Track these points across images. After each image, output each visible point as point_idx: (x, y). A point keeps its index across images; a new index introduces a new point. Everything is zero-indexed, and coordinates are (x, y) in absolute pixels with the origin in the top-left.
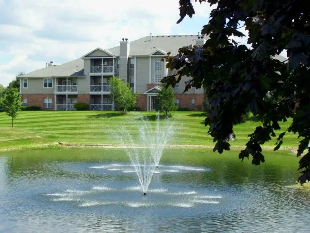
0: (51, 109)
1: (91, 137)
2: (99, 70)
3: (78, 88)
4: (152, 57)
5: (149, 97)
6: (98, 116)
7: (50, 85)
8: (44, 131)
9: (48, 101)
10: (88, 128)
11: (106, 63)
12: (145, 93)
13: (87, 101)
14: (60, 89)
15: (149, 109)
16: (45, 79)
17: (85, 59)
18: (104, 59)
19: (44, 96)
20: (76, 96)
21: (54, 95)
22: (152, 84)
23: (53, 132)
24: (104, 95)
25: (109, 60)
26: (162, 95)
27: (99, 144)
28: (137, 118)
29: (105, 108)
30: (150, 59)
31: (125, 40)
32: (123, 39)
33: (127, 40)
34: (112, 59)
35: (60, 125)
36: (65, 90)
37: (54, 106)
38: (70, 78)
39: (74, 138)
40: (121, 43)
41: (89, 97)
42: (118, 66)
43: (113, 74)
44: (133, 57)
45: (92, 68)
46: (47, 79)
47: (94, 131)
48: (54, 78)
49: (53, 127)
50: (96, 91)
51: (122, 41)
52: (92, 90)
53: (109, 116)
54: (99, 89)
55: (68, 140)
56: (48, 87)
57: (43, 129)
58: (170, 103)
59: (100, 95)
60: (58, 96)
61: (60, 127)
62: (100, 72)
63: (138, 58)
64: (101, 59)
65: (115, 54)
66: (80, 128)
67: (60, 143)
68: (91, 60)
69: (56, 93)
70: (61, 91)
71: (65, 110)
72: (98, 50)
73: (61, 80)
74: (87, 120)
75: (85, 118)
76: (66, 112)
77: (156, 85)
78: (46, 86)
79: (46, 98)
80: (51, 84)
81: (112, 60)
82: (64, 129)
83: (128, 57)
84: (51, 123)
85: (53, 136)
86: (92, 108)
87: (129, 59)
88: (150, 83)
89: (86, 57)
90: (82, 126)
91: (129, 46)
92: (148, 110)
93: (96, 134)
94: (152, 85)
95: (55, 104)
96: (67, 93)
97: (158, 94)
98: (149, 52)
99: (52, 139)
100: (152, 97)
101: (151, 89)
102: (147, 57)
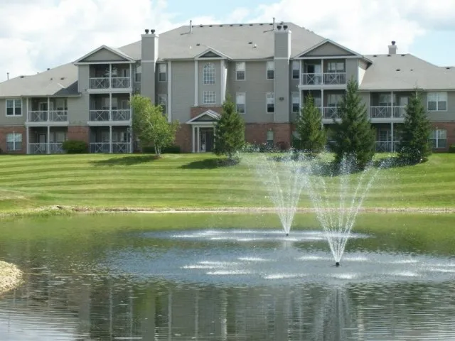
0: (20, 151)
1: (111, 196)
2: (104, 84)
3: (68, 116)
4: (199, 61)
5: (196, 129)
6: (111, 162)
7: (18, 111)
8: (23, 188)
9: (14, 138)
10: (100, 182)
11: (115, 73)
12: (189, 123)
13: (85, 137)
14: (34, 118)
15: (196, 150)
16: (9, 100)
17: (79, 66)
18: (113, 65)
19: (9, 130)
20: (64, 129)
21: (25, 127)
22: (199, 107)
23: (41, 189)
24: (114, 127)
25: (122, 67)
26: (222, 125)
27: (128, 208)
28: (180, 165)
29: (117, 150)
30: (196, 64)
31: (150, 33)
32: (147, 31)
33: (153, 31)
34: (128, 64)
35: (48, 177)
36: (45, 119)
37: (25, 147)
38: (53, 99)
39: (81, 199)
40: (143, 37)
41: (87, 130)
42: (137, 77)
43: (129, 90)
44: (166, 62)
45: (91, 82)
46: (12, 101)
47: (113, 187)
48: (24, 98)
49: (38, 182)
50: (100, 119)
51: (145, 33)
52: (92, 119)
53: (129, 161)
54: (106, 117)
55: (72, 201)
56: (14, 115)
57: (21, 186)
58: (236, 139)
59: (108, 127)
60: (33, 129)
61: (50, 181)
62: (107, 87)
63: (175, 62)
64: (108, 65)
65: (133, 56)
66: (85, 183)
67: (60, 208)
68: (91, 66)
69: (29, 124)
70: (37, 120)
71: (45, 153)
72: (103, 49)
73: (38, 103)
74: (92, 169)
75: (88, 165)
76: (46, 156)
77: (207, 109)
78: (10, 112)
79: (12, 133)
80: (20, 109)
81: (127, 66)
82: (58, 184)
83: (155, 61)
84: (31, 175)
85: (43, 195)
86: (94, 150)
87: (158, 64)
88: (196, 105)
89: (82, 61)
90: (88, 179)
91: (156, 41)
92: (194, 151)
93: (117, 191)
94: (201, 109)
95: (28, 144)
96: (48, 123)
97: (216, 123)
98: (194, 52)
99: (43, 201)
100: (201, 129)
101: (200, 116)
102: (190, 62)
